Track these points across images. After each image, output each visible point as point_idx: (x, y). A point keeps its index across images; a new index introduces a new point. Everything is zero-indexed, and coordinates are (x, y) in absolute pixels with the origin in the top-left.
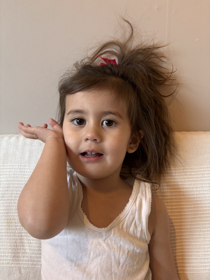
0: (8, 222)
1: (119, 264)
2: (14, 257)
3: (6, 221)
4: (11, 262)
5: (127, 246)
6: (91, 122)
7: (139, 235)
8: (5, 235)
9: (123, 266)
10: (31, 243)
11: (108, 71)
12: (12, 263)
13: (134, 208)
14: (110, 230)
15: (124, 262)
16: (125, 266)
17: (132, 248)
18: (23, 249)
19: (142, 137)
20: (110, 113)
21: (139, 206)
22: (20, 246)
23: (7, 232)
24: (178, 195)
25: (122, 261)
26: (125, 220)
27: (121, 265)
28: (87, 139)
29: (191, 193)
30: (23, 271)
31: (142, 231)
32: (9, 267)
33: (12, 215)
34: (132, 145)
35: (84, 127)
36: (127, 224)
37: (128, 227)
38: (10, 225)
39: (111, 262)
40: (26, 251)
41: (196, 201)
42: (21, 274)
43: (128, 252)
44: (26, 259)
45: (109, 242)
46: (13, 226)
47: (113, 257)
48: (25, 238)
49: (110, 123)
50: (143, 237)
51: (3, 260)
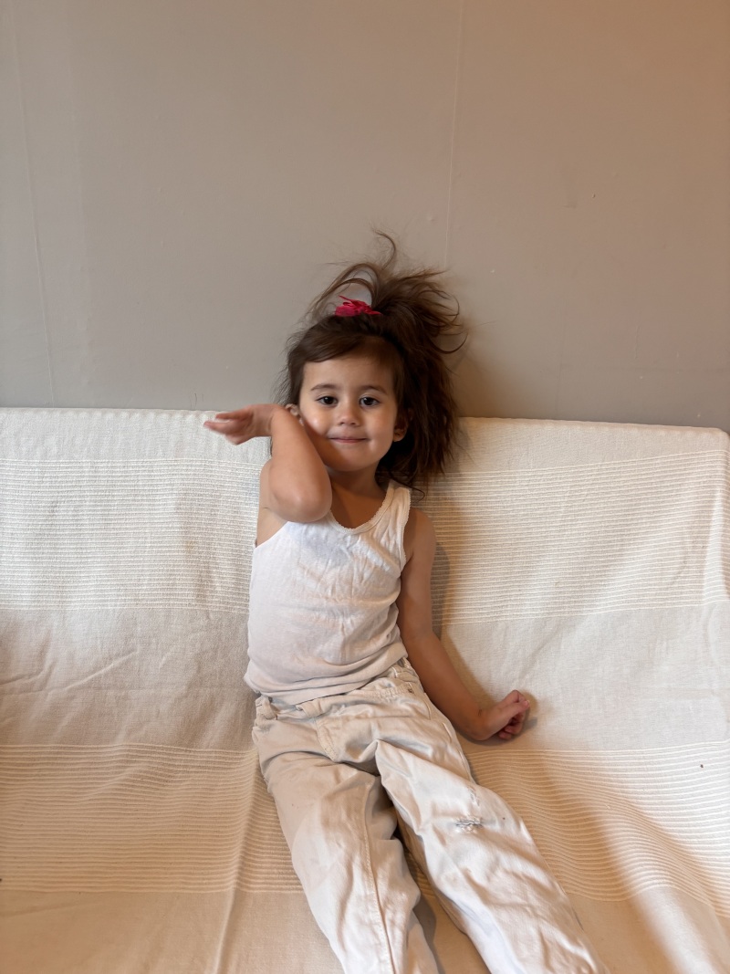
0: (188, 547)
1: (362, 579)
2: (198, 596)
3: (185, 545)
4: (194, 603)
5: (375, 559)
6: (345, 401)
8: (184, 565)
9: (365, 582)
10: (223, 578)
11: (364, 327)
12: (196, 605)
14: (358, 535)
15: (369, 579)
16: (368, 583)
17: (380, 562)
19: (411, 419)
20: (371, 387)
22: (207, 582)
23: (187, 561)
25: (366, 575)
28: (342, 423)
30: (211, 616)
31: (395, 544)
32: (192, 610)
33: (193, 535)
34: (398, 431)
35: (334, 407)
36: (378, 533)
37: (379, 537)
38: (190, 551)
39: (353, 575)
42: (210, 620)
43: (376, 567)
44: (216, 600)
46: (195, 552)
47: (355, 569)
49: (369, 401)
50: (397, 553)
51: (181, 600)
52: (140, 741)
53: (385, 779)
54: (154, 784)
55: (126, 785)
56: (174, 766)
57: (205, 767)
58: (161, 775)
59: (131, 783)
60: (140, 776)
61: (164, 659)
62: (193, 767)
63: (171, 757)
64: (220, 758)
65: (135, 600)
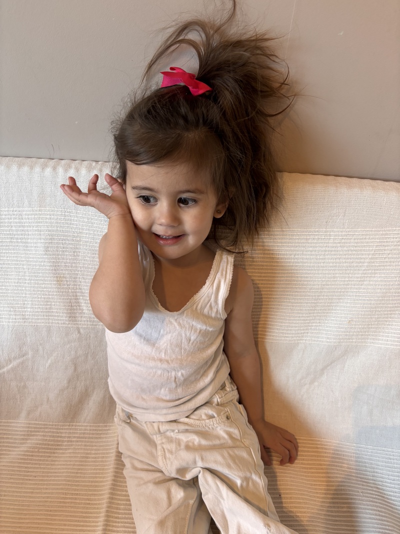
0: (58, 281)
1: (190, 341)
2: (70, 317)
3: (55, 279)
4: (67, 322)
5: (200, 326)
6: (164, 203)
7: (213, 315)
8: (56, 295)
9: (193, 343)
12: (69, 324)
13: (211, 291)
15: (195, 340)
17: (204, 327)
18: (80, 309)
20: (188, 191)
21: (216, 289)
22: (76, 307)
23: (59, 292)
24: (270, 262)
25: (193, 338)
26: (200, 302)
27: (191, 342)
29: (287, 260)
30: (82, 331)
31: (217, 311)
32: (66, 327)
33: (61, 272)
34: (220, 207)
36: (201, 306)
37: (203, 308)
38: (60, 284)
39: (182, 339)
40: (84, 311)
41: (291, 270)
42: (80, 334)
43: (200, 331)
44: (84, 319)
45: (181, 322)
46: (64, 285)
48: (81, 297)
51: (58, 320)
52: (36, 420)
53: (204, 496)
54: (47, 452)
55: (27, 455)
56: (61, 437)
57: (83, 438)
58: (52, 445)
59: (31, 454)
60: (37, 448)
61: (49, 361)
62: (74, 437)
63: (59, 431)
64: (94, 430)
65: (23, 319)
